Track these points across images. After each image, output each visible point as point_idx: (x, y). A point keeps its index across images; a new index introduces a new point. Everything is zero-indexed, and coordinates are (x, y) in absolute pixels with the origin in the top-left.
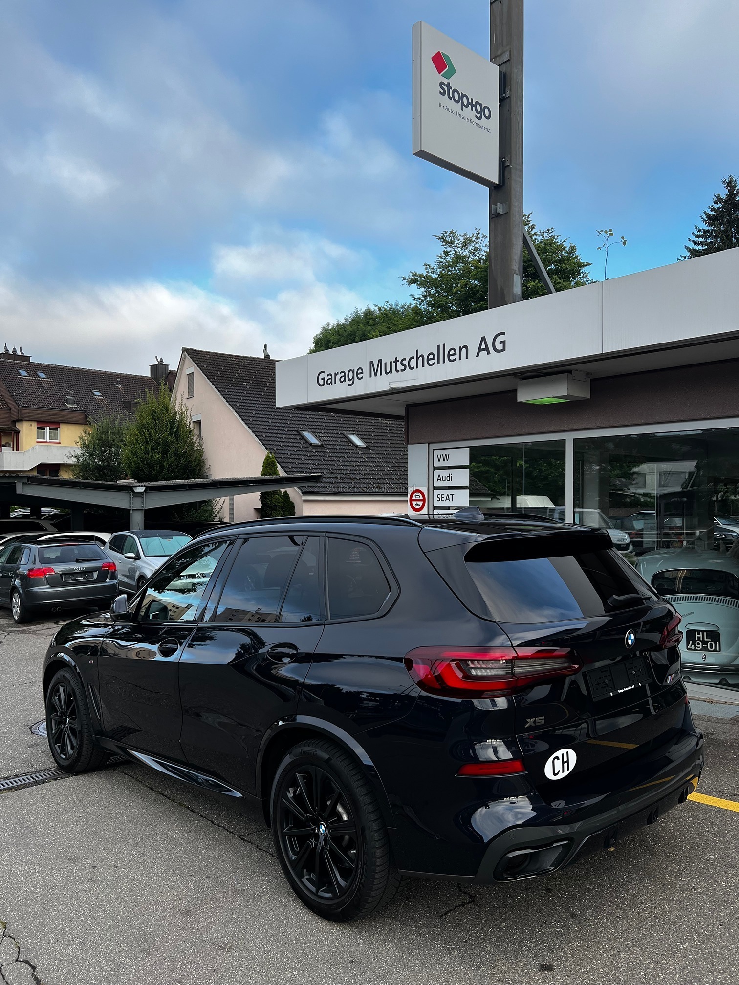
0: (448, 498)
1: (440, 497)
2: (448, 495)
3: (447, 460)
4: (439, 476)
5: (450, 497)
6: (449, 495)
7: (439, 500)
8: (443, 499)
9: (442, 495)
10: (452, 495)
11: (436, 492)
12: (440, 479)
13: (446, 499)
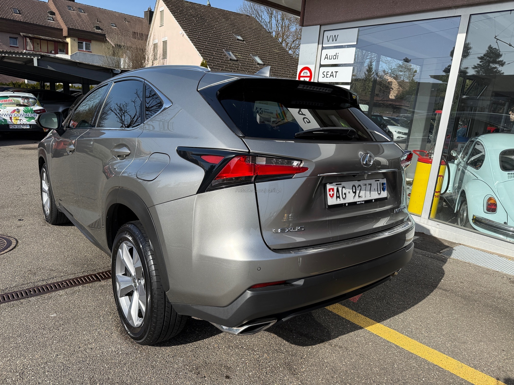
0: (332, 75)
1: (325, 74)
2: (332, 72)
3: (336, 40)
4: (327, 54)
5: (334, 74)
6: (334, 72)
7: (323, 76)
8: (328, 76)
9: (327, 72)
10: (336, 72)
11: (323, 69)
12: (327, 58)
13: (331, 76)
